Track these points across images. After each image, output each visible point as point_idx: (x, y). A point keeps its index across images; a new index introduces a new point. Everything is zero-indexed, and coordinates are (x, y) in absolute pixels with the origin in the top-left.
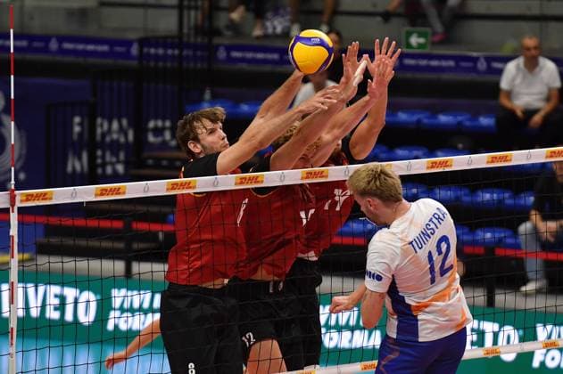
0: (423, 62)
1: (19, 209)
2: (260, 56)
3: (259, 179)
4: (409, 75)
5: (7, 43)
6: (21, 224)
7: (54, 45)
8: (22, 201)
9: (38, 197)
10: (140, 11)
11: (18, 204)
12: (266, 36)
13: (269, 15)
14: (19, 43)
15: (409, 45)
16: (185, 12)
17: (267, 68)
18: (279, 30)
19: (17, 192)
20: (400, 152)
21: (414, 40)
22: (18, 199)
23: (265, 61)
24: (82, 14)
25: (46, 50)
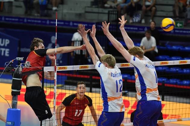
0: (181, 31)
1: (57, 71)
2: (132, 28)
3: (128, 65)
4: (177, 35)
5: (55, 23)
6: (58, 76)
7: (71, 24)
8: (58, 69)
9: (63, 68)
10: (97, 15)
11: (57, 70)
12: (133, 23)
13: (134, 16)
14: (59, 23)
15: (177, 26)
16: (110, 15)
17: (134, 32)
18: (137, 21)
19: (56, 67)
20: (173, 58)
21: (179, 25)
22: (57, 68)
23: (133, 30)
24: (80, 15)
25: (69, 25)
